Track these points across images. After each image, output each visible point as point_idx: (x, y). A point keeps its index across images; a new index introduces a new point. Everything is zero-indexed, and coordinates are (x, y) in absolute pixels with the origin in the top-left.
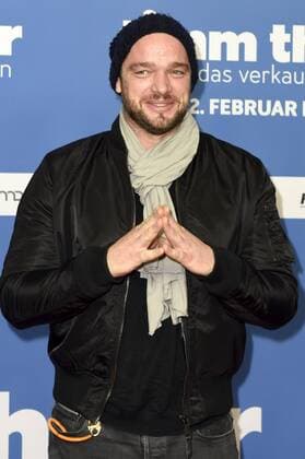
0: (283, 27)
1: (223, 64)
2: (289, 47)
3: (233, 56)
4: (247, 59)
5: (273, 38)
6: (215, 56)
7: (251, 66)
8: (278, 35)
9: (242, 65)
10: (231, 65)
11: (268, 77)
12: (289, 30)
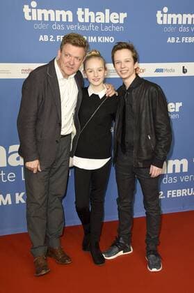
0: (81, 9)
1: (61, 22)
2: (83, 16)
3: (64, 20)
4: (69, 21)
5: (78, 13)
6: (58, 19)
7: (70, 23)
8: (80, 12)
9: (67, 23)
10: (64, 23)
11: (77, 27)
12: (83, 10)
